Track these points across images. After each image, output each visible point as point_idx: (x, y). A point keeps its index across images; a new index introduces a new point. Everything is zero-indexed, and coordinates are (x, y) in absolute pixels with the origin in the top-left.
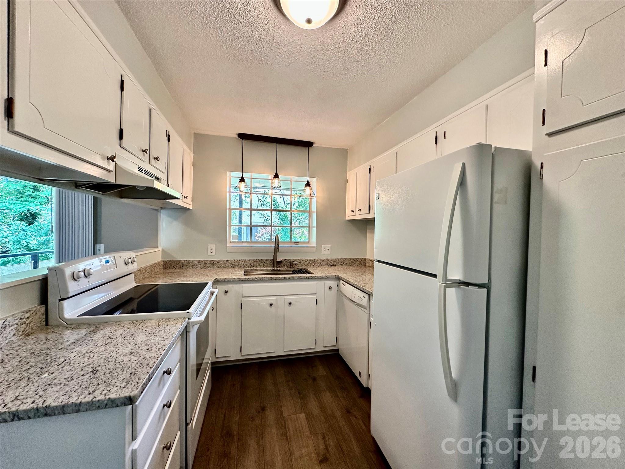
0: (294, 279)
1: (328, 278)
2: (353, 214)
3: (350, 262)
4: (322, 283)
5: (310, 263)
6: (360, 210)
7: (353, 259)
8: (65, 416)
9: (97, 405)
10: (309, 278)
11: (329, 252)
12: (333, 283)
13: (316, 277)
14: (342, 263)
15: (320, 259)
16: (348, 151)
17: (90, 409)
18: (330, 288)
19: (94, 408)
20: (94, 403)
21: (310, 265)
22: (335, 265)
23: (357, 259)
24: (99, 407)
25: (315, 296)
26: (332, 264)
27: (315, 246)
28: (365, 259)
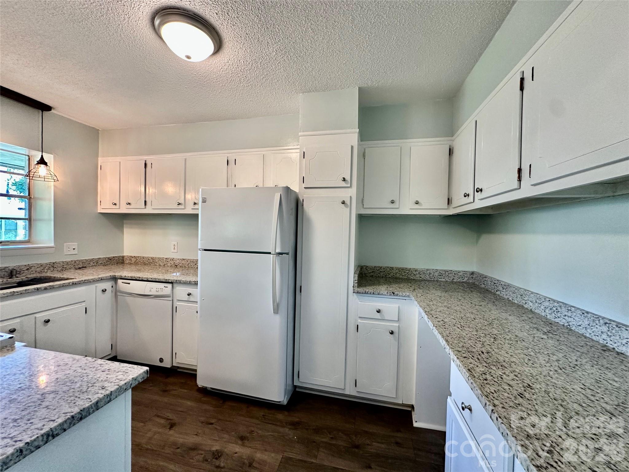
0: (54, 288)
1: (101, 280)
2: (114, 207)
3: (105, 261)
4: (92, 287)
5: (47, 268)
6: (129, 204)
7: (109, 258)
8: (67, 431)
9: (125, 388)
10: (76, 284)
11: (75, 252)
12: (107, 285)
13: (86, 281)
14: (95, 264)
15: (63, 262)
16: (100, 132)
17: (119, 394)
18: (104, 291)
19: (122, 392)
20: (122, 387)
21: (46, 270)
22: (85, 267)
23: (114, 257)
24: (126, 389)
25: (84, 304)
26: (81, 267)
27: (52, 245)
28: (123, 257)
